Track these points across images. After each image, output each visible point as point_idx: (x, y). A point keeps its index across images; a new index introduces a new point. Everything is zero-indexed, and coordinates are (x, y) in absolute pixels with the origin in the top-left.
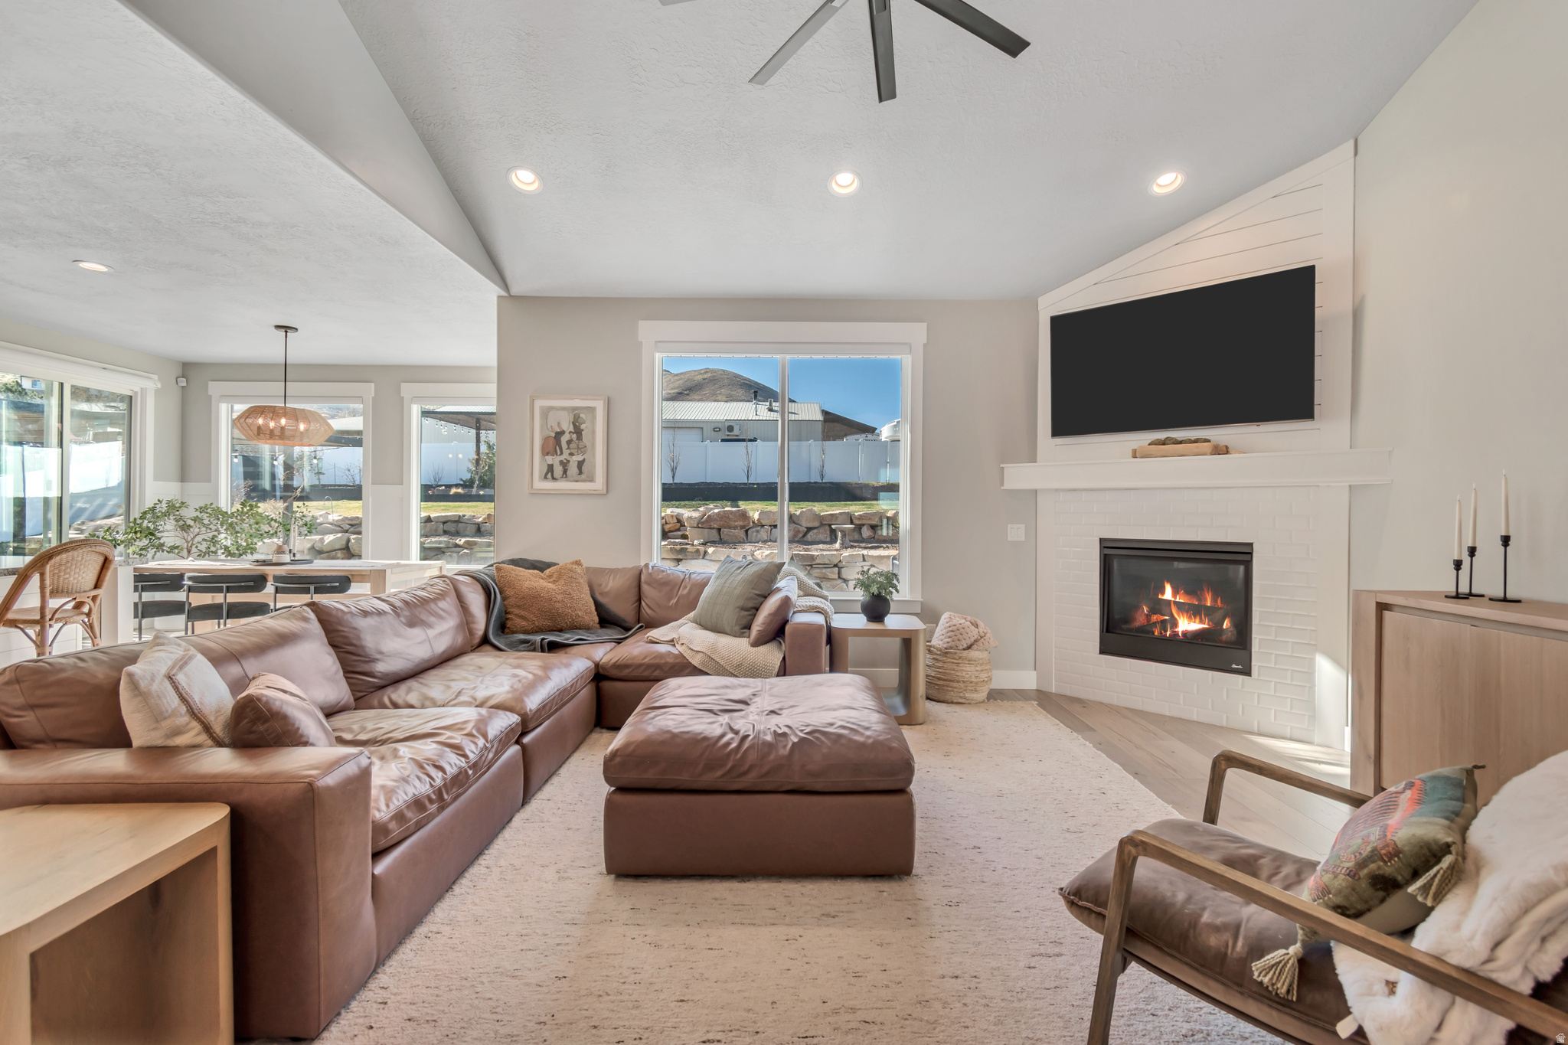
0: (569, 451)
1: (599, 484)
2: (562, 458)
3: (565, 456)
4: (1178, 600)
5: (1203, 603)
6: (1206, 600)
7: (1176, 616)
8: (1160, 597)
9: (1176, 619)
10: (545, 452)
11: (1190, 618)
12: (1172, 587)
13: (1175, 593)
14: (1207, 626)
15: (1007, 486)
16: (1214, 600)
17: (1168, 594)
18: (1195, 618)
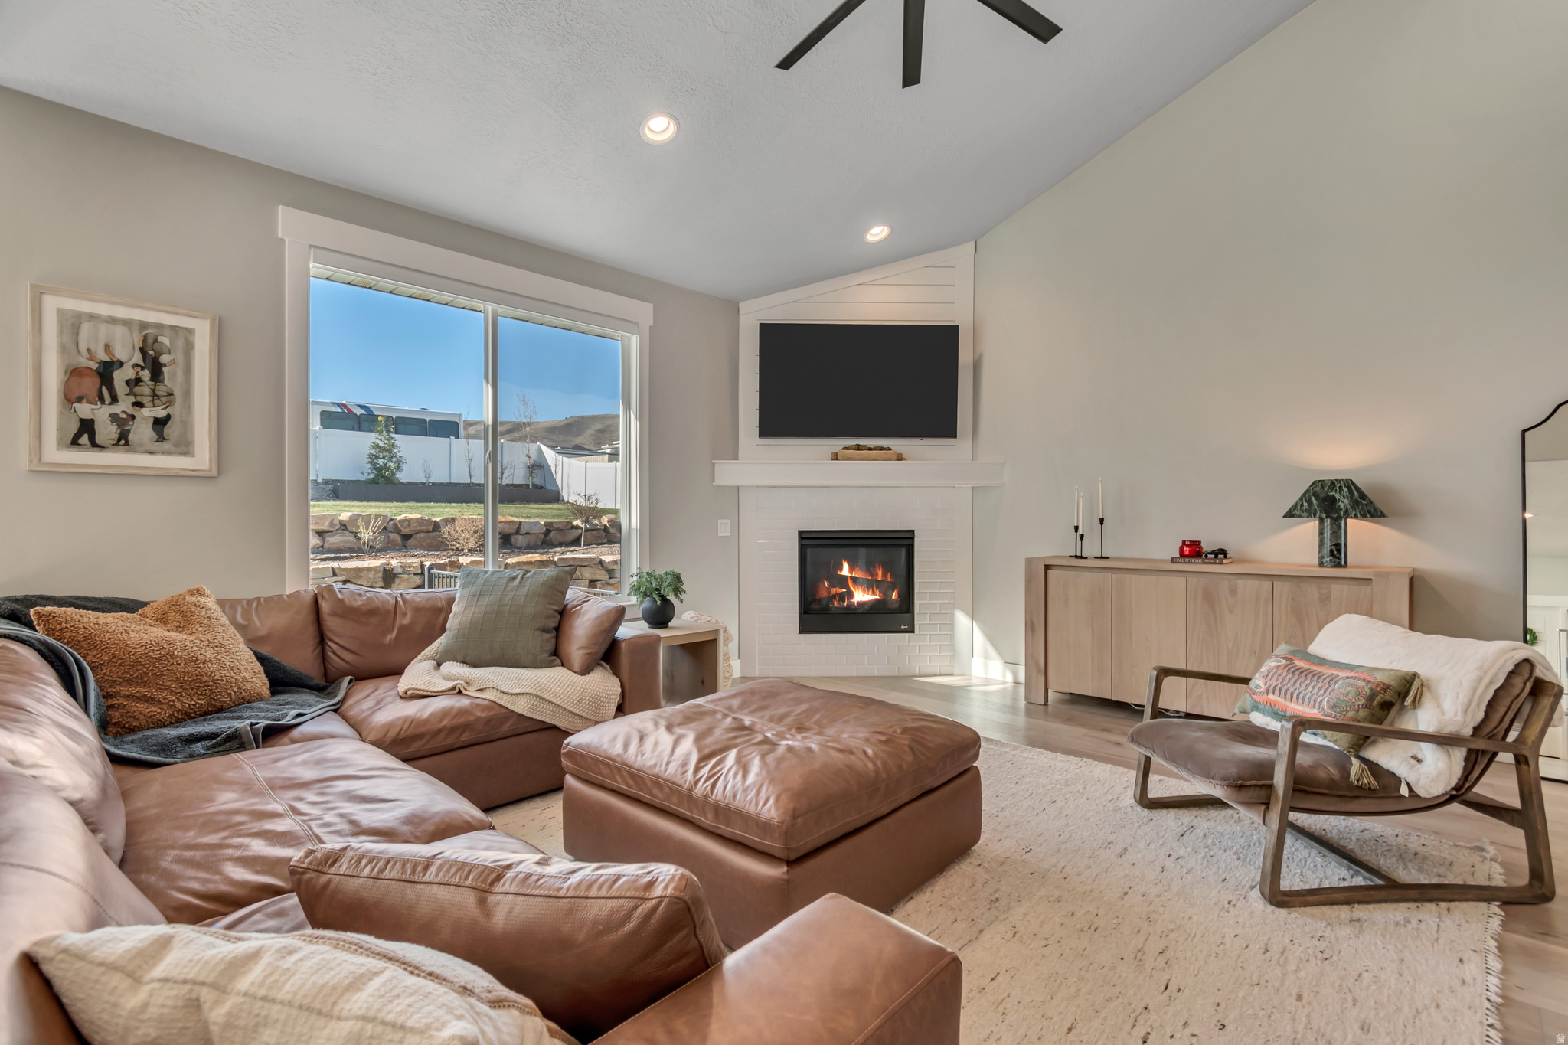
0: (132, 399)
2: (117, 409)
4: (854, 575)
5: (875, 578)
6: (877, 575)
7: (852, 589)
8: (839, 573)
9: (852, 592)
10: (70, 398)
11: (864, 591)
12: (849, 565)
13: (851, 570)
14: (878, 597)
15: (718, 482)
16: (884, 575)
17: (845, 571)
18: (868, 590)
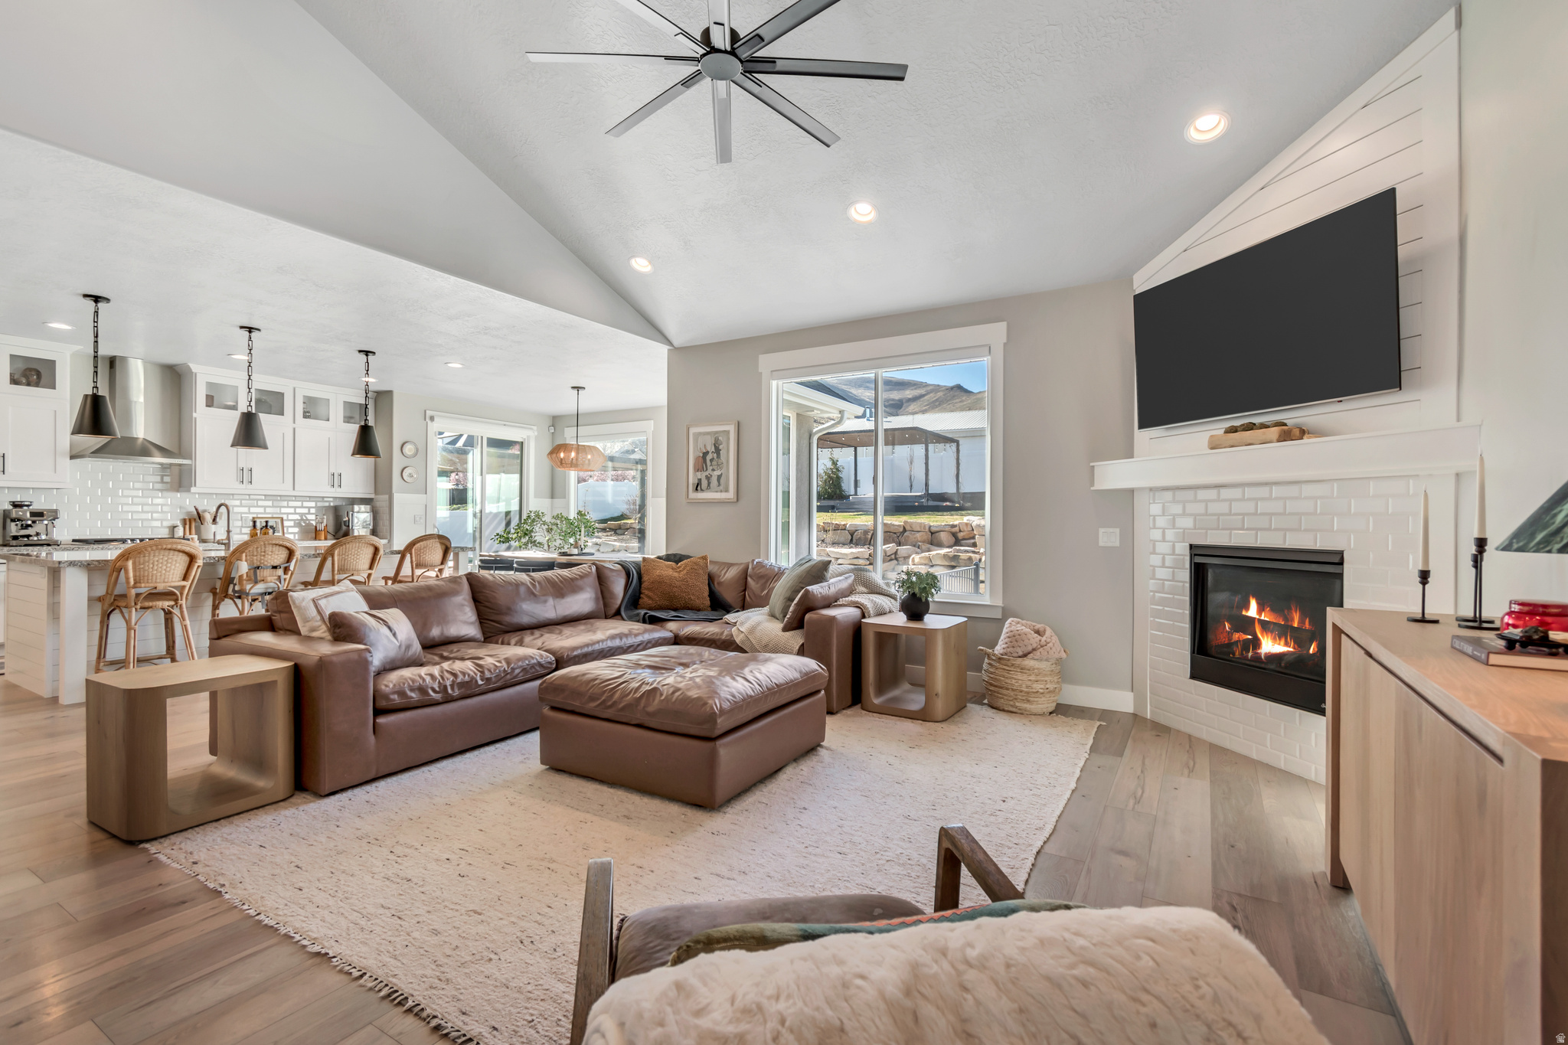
0: (711, 468)
1: (731, 495)
2: (707, 473)
3: (709, 471)
4: (1262, 618)
5: (1290, 623)
6: (1293, 620)
7: (1259, 635)
8: (1244, 613)
9: (1259, 640)
10: (697, 470)
11: (1274, 639)
12: (1258, 604)
13: (1260, 611)
14: (1291, 650)
15: (1099, 485)
16: (1302, 621)
17: (1253, 611)
18: (1280, 639)
